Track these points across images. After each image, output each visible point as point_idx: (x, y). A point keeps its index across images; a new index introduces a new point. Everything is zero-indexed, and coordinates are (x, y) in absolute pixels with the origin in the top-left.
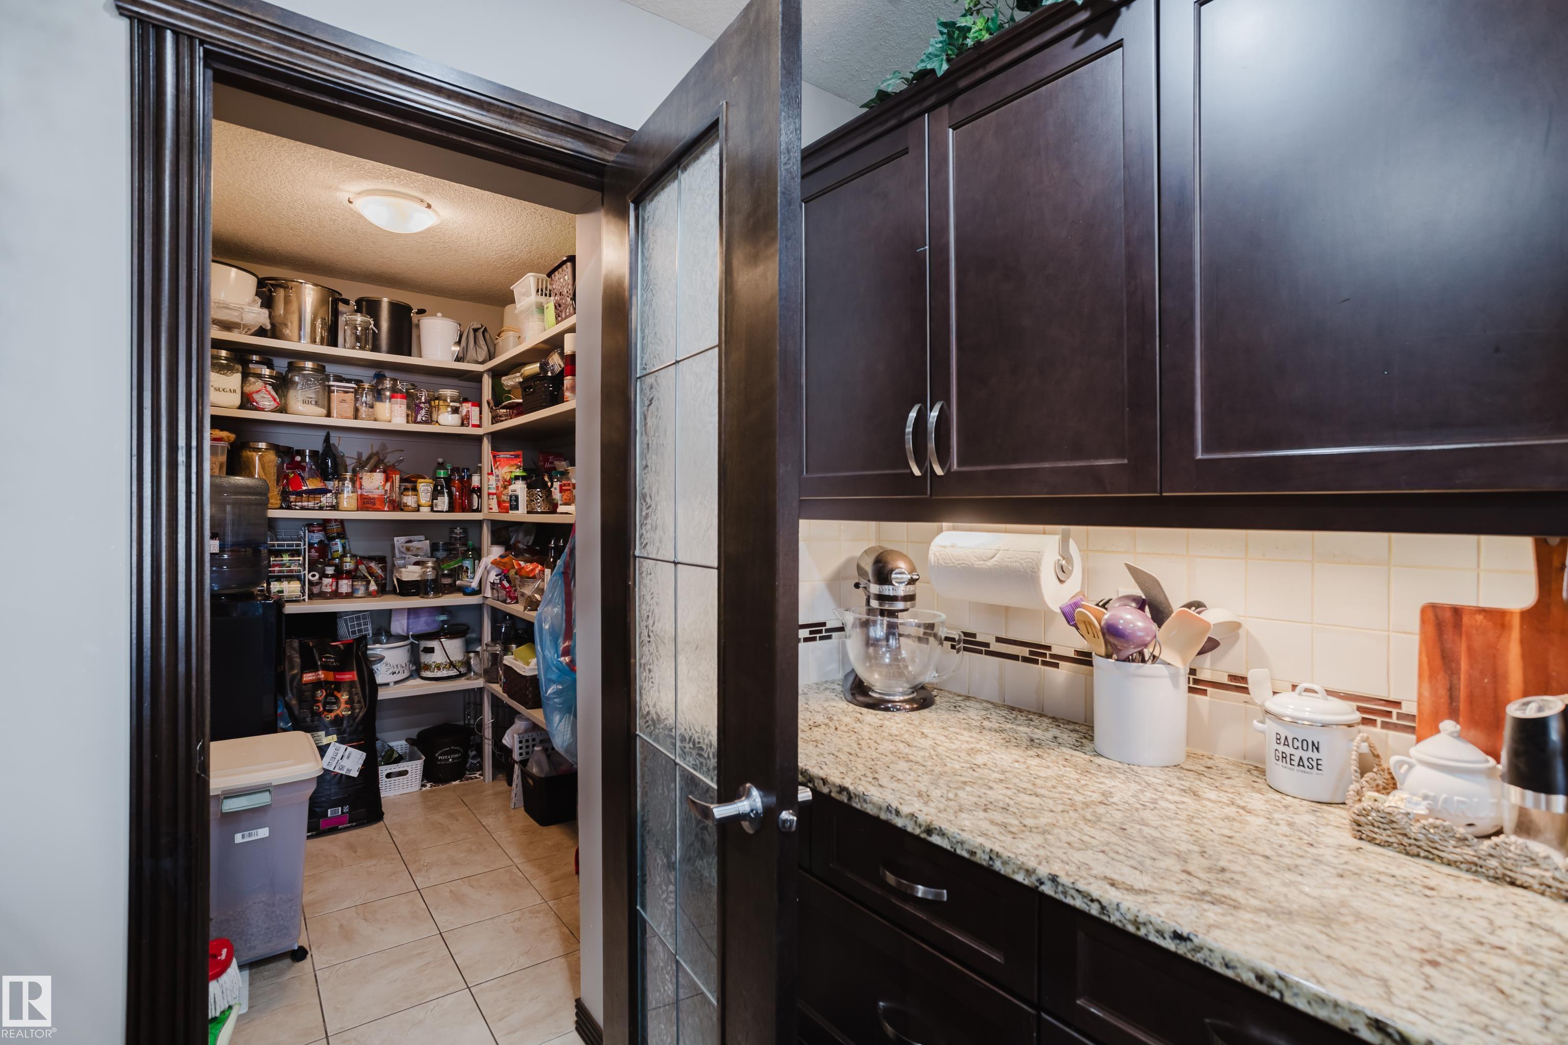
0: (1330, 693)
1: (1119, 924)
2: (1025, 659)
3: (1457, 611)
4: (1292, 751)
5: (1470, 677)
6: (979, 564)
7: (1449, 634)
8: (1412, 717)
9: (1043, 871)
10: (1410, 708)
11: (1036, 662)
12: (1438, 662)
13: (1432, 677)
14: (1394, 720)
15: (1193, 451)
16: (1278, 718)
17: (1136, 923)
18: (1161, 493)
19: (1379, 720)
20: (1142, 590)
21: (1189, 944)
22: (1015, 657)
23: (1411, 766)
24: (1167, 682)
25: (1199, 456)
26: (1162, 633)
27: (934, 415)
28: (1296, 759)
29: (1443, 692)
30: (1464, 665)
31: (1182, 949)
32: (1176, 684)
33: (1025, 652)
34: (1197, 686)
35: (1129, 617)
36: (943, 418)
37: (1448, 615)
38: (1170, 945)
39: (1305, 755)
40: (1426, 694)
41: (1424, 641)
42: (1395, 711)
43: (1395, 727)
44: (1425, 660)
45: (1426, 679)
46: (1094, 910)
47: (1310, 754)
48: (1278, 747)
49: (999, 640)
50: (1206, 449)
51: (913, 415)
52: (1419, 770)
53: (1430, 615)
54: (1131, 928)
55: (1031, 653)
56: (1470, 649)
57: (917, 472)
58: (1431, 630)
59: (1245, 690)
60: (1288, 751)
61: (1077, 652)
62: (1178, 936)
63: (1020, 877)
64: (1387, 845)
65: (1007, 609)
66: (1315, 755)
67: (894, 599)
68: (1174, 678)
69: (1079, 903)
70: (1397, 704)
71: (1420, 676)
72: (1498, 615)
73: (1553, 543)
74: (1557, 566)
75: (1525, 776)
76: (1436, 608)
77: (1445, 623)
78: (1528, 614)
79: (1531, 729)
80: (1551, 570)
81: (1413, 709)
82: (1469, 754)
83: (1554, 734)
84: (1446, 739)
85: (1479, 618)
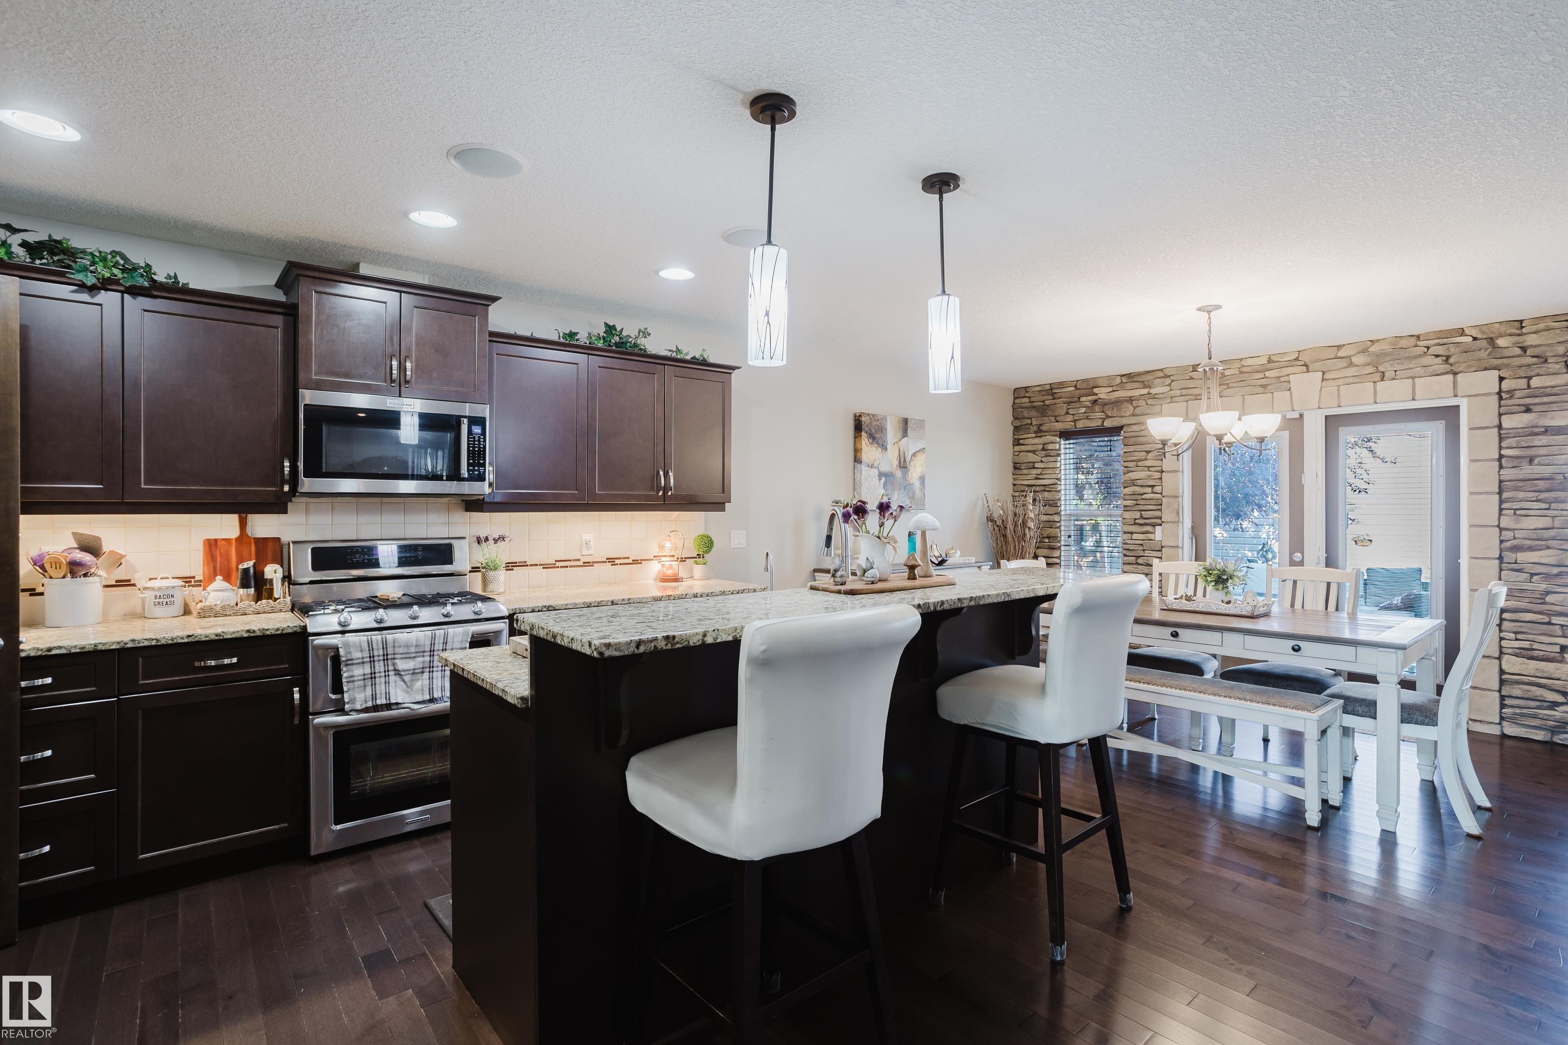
0: (173, 578)
1: (165, 643)
3: (216, 540)
4: (163, 600)
5: (220, 562)
7: (213, 549)
8: (201, 581)
9: (126, 639)
10: (199, 578)
12: (210, 559)
13: (208, 564)
14: (193, 583)
15: (141, 485)
16: (153, 589)
17: (172, 640)
18: (123, 499)
19: (188, 585)
21: (193, 637)
23: (209, 593)
24: (99, 584)
25: (143, 487)
26: (95, 561)
28: (165, 603)
29: (212, 569)
30: (218, 558)
31: (190, 639)
35: (79, 556)
37: (213, 542)
38: (186, 640)
39: (168, 600)
40: (206, 570)
41: (205, 552)
42: (193, 580)
43: (193, 586)
44: (205, 559)
45: (206, 565)
46: (154, 643)
47: (170, 599)
48: (155, 600)
50: (144, 485)
52: (212, 594)
53: (206, 541)
54: (170, 642)
56: (220, 553)
58: (207, 547)
60: (160, 600)
62: (189, 636)
63: (114, 647)
64: (210, 616)
66: (172, 599)
68: (101, 581)
69: (146, 643)
71: (204, 565)
72: (228, 541)
73: (244, 515)
74: (244, 523)
75: (245, 585)
76: (208, 540)
77: (212, 545)
78: (237, 539)
79: (246, 571)
80: (243, 524)
81: (201, 578)
82: (226, 585)
83: (252, 571)
84: (219, 582)
85: (223, 542)
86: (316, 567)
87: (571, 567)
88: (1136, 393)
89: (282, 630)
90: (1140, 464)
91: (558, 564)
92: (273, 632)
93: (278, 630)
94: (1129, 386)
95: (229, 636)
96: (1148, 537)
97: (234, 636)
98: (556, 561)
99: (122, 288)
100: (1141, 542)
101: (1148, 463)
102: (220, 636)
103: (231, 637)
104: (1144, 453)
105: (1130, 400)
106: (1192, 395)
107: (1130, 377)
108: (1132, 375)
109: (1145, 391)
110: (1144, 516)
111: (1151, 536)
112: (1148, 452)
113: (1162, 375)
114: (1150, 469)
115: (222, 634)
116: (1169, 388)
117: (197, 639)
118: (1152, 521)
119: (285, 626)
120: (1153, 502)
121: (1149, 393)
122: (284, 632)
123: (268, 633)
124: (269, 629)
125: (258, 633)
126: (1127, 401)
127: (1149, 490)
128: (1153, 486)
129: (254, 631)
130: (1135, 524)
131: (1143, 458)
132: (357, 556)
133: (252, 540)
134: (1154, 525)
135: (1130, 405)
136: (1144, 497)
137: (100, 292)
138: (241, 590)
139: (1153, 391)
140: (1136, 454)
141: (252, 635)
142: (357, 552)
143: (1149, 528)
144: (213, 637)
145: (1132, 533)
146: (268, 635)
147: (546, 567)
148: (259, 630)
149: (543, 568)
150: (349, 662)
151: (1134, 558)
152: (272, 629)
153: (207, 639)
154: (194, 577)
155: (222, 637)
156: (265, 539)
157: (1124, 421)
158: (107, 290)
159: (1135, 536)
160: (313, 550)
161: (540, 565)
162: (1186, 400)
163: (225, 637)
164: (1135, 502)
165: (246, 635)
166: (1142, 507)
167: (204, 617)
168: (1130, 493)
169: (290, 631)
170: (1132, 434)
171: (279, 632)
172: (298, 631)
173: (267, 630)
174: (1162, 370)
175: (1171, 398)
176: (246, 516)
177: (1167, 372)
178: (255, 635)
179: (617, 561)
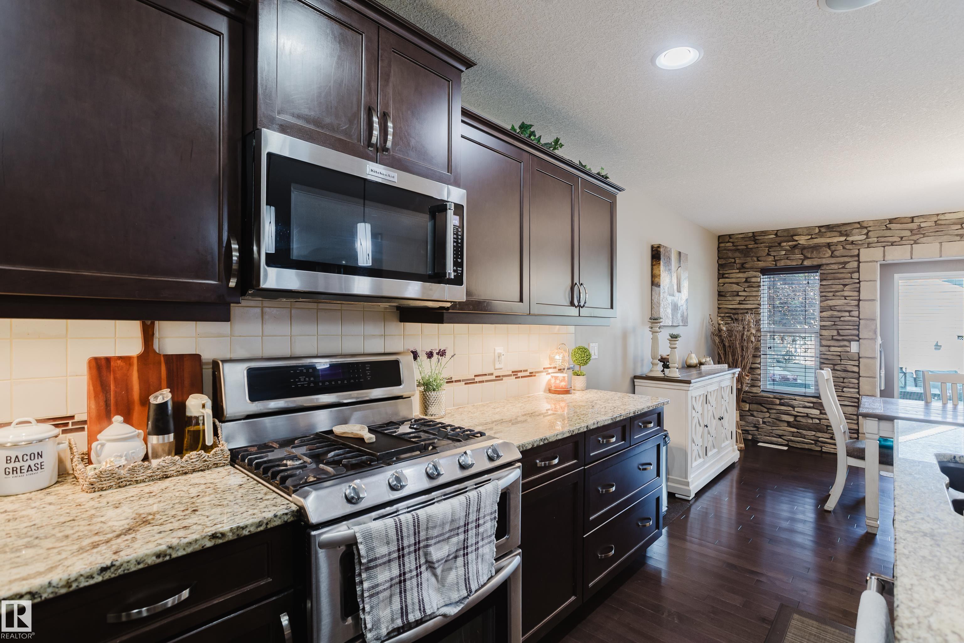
0: (37, 421)
3: (110, 360)
4: (21, 463)
5: (116, 392)
7: (104, 372)
8: (85, 422)
10: (81, 417)
12: (99, 388)
13: (96, 396)
14: (70, 426)
21: (112, 569)
23: (103, 445)
28: (25, 468)
29: (102, 403)
30: (112, 387)
31: (108, 575)
37: (103, 362)
38: (99, 579)
39: (31, 462)
40: (93, 406)
41: (91, 378)
42: (70, 422)
43: (71, 431)
44: (92, 388)
45: (93, 399)
47: (36, 460)
48: (8, 466)
52: (108, 446)
53: (94, 363)
56: (115, 379)
58: (95, 371)
60: (18, 464)
62: (104, 570)
66: (39, 460)
71: (89, 398)
72: (127, 360)
73: (149, 322)
74: (150, 333)
75: (158, 429)
76: (98, 359)
77: (103, 367)
78: (141, 357)
79: (162, 407)
80: (148, 335)
81: (84, 417)
82: (128, 429)
83: (168, 406)
84: (117, 424)
85: (119, 362)
86: (254, 396)
87: (487, 381)
88: (835, 240)
89: (267, 524)
90: (837, 294)
91: (477, 379)
92: (253, 529)
93: (260, 524)
94: (829, 234)
95: (181, 553)
96: (845, 350)
97: (189, 550)
98: (475, 376)
100: (839, 353)
101: (846, 294)
102: (165, 555)
103: (184, 553)
104: (842, 286)
105: (829, 245)
106: (888, 242)
107: (830, 228)
108: (831, 226)
109: (843, 239)
110: (841, 334)
111: (848, 349)
112: (845, 285)
113: (859, 226)
114: (847, 298)
115: (169, 551)
116: (865, 237)
117: (120, 572)
118: (851, 337)
119: (270, 515)
120: (850, 323)
121: (846, 240)
122: (269, 526)
123: (246, 532)
124: (246, 527)
125: (230, 537)
126: (825, 246)
127: (847, 314)
128: (849, 311)
129: (223, 535)
130: (833, 339)
131: (840, 289)
132: (302, 378)
133: (162, 359)
134: (849, 341)
135: (828, 250)
136: (842, 319)
138: (153, 437)
139: (850, 239)
140: (834, 286)
141: (220, 541)
143: (846, 343)
144: (152, 561)
145: (829, 346)
146: (246, 536)
147: (469, 382)
148: (231, 530)
149: (466, 384)
150: (372, 564)
151: (832, 366)
152: (252, 525)
153: (141, 566)
154: (72, 417)
155: (168, 558)
156: (180, 357)
157: (824, 261)
159: (832, 349)
160: (252, 373)
161: (463, 381)
162: (883, 245)
163: (174, 555)
164: (833, 323)
165: (209, 544)
166: (839, 327)
167: (101, 489)
168: (828, 316)
169: (278, 522)
170: (830, 271)
171: (262, 528)
172: (289, 521)
173: (243, 528)
174: (859, 223)
175: (868, 244)
176: (153, 324)
177: (865, 225)
178: (226, 539)
179: (520, 374)
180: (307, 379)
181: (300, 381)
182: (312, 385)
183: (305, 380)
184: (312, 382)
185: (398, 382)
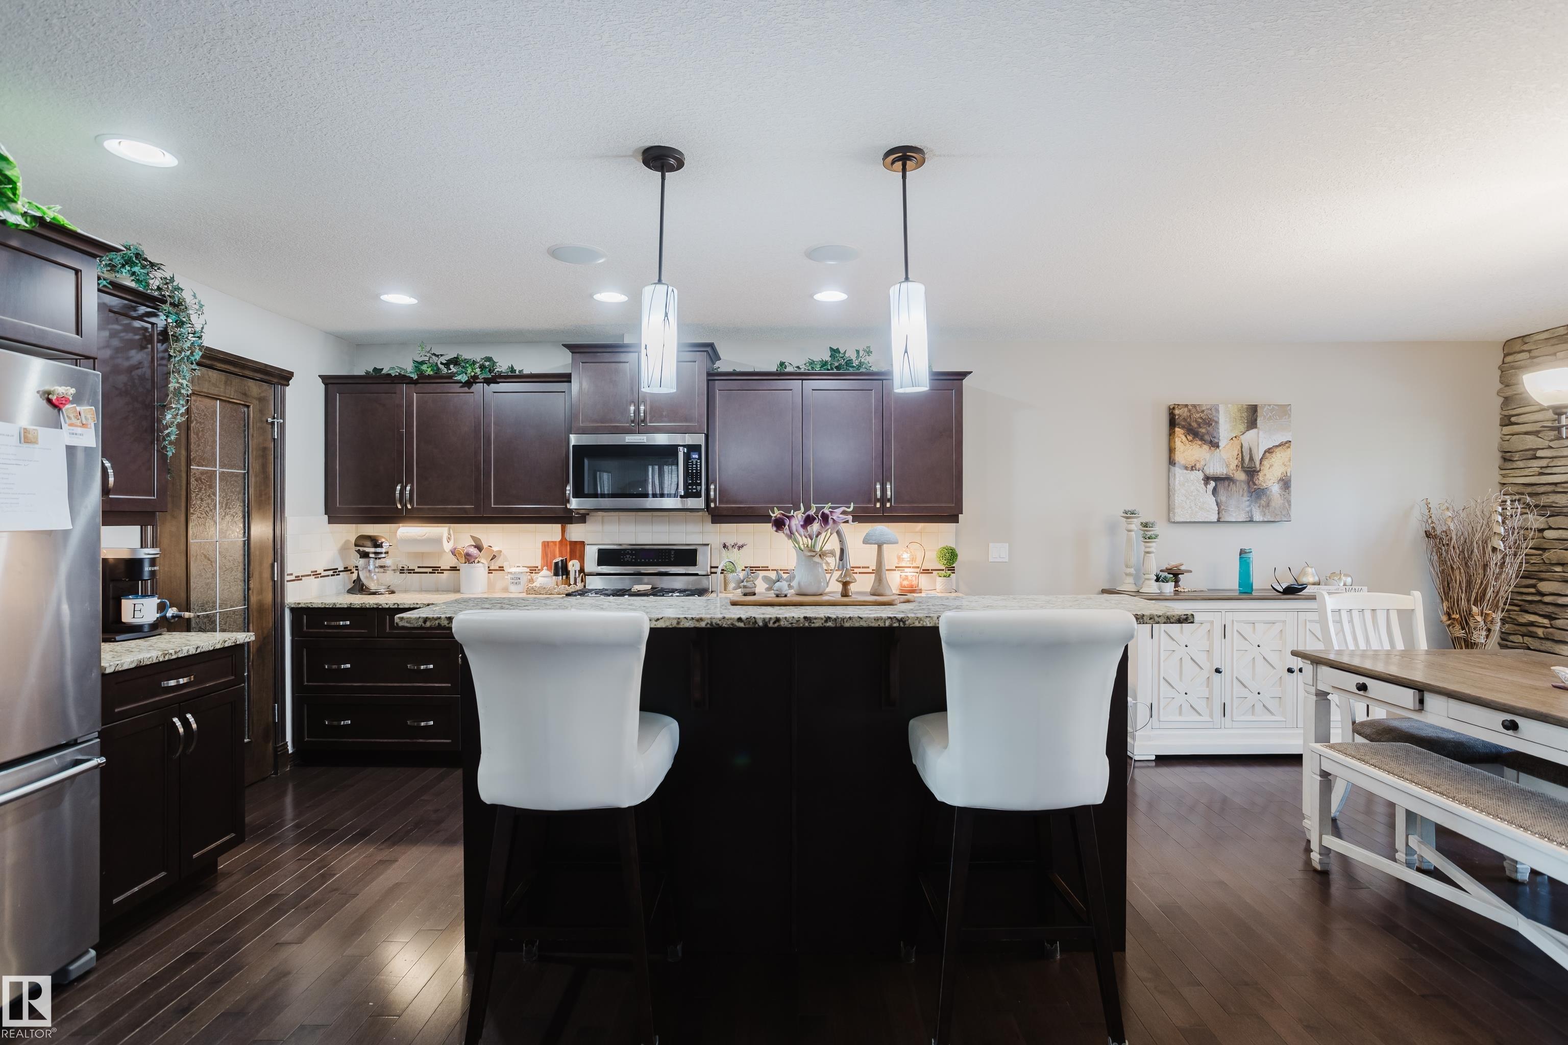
0: (524, 567)
2: (430, 573)
3: (548, 542)
5: (548, 557)
6: (419, 538)
7: (547, 548)
10: (539, 568)
11: (435, 573)
12: (543, 554)
13: (543, 559)
14: (536, 571)
15: (491, 505)
16: (511, 573)
18: (485, 515)
19: (534, 572)
20: (475, 543)
22: (426, 573)
23: (537, 578)
24: (483, 568)
25: (493, 506)
26: (481, 554)
27: (408, 488)
28: (515, 583)
29: (546, 562)
30: (547, 555)
32: (485, 569)
33: (430, 570)
34: (490, 571)
35: (472, 550)
36: (411, 491)
37: (546, 543)
39: (517, 581)
40: (540, 562)
41: (542, 550)
42: (536, 569)
44: (541, 555)
45: (541, 559)
48: (511, 581)
49: (419, 567)
50: (494, 505)
51: (399, 487)
52: (540, 578)
53: (543, 544)
55: (433, 570)
56: (549, 550)
57: (399, 506)
58: (543, 548)
59: (503, 570)
60: (514, 581)
61: (451, 567)
65: (423, 553)
66: (519, 581)
67: (381, 553)
68: (484, 567)
70: (537, 567)
72: (554, 543)
73: (564, 525)
74: (565, 530)
75: (556, 574)
76: (544, 542)
77: (546, 545)
78: (561, 542)
79: (556, 564)
80: (563, 531)
82: (548, 573)
83: (560, 565)
84: (545, 572)
85: (552, 543)
86: (600, 563)
99: (483, 381)
132: (628, 556)
133: (566, 542)
137: (473, 385)
138: (554, 577)
142: (628, 553)
156: (576, 542)
158: (476, 383)
160: (600, 551)
167: (529, 594)
180: (631, 557)
181: (626, 557)
182: (633, 560)
183: (629, 558)
184: (634, 559)
185: (694, 563)
